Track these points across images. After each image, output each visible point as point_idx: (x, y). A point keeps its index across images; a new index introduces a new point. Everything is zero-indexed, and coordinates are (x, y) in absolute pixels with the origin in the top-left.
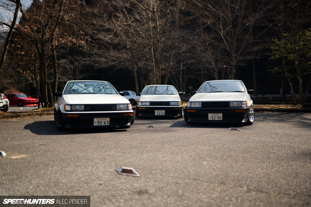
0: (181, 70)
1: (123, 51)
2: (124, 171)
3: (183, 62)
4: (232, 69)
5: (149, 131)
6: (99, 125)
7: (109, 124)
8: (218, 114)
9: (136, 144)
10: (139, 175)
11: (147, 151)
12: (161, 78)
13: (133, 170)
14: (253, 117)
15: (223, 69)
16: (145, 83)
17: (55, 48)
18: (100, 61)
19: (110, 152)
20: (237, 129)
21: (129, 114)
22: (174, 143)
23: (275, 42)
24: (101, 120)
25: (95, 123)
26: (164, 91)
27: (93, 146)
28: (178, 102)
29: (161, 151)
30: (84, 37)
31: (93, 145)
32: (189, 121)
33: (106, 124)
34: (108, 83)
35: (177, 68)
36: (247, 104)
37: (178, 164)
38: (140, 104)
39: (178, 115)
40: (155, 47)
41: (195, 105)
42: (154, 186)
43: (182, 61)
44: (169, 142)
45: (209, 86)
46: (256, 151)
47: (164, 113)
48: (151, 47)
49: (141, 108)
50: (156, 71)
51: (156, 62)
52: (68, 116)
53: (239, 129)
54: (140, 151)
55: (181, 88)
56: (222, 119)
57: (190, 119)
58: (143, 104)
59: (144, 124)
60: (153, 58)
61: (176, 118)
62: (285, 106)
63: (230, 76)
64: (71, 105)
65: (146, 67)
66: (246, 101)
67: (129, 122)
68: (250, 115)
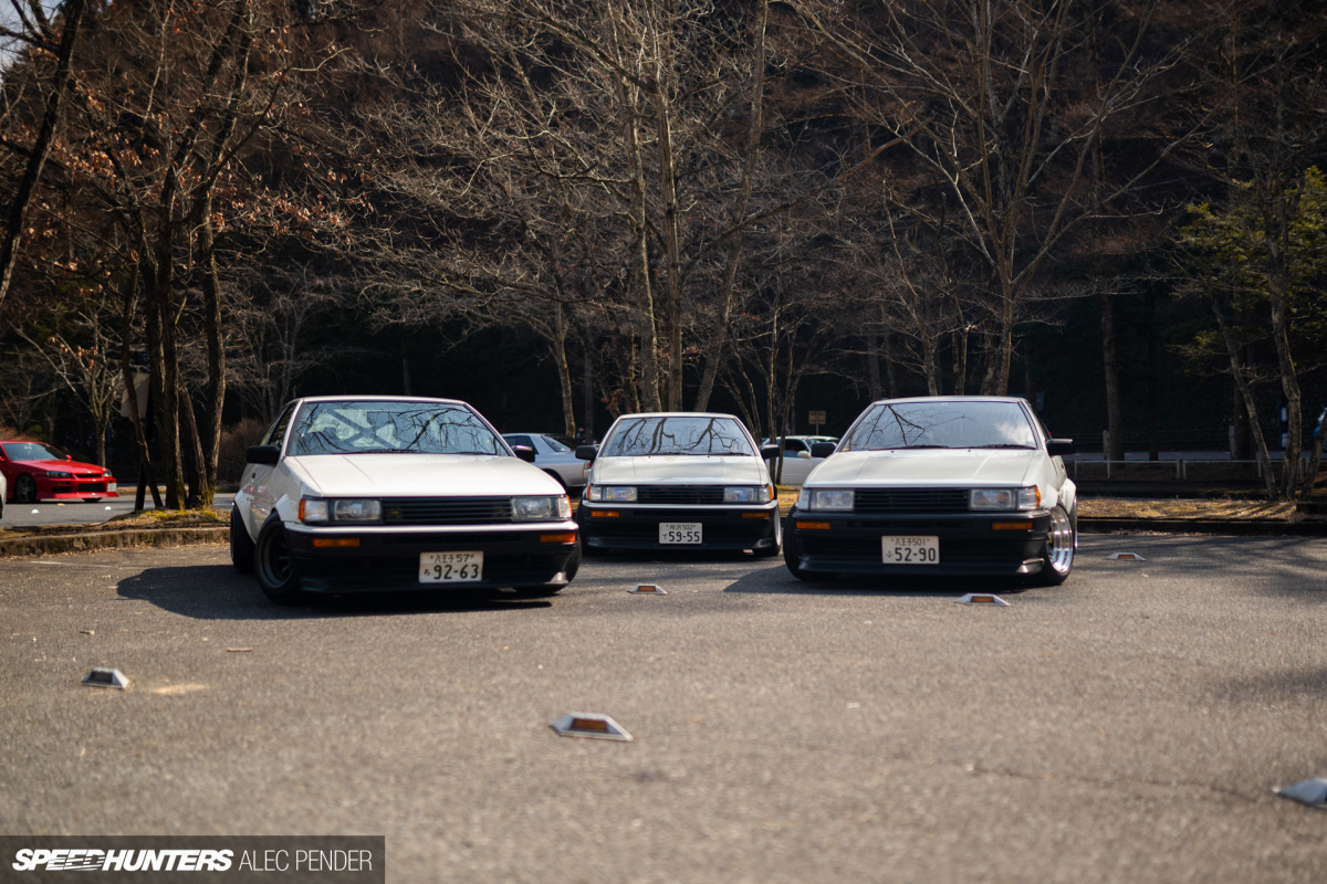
0: (770, 336)
1: (513, 255)
2: (578, 725)
3: (782, 301)
4: (997, 341)
5: (639, 606)
6: (442, 580)
7: (479, 578)
8: (922, 538)
9: (598, 652)
10: (628, 737)
11: (646, 674)
12: (681, 377)
13: (610, 721)
14: (1066, 553)
15: (959, 339)
16: (610, 398)
17: (213, 246)
18: (396, 294)
19: (510, 675)
20: (992, 600)
21: (559, 538)
22: (746, 646)
23: (1198, 215)
24: (448, 561)
25: (426, 571)
26: (695, 439)
27: (439, 657)
28: (757, 487)
29: (696, 670)
30: (345, 195)
31: (437, 653)
32: (803, 566)
33: (469, 579)
34: (464, 406)
35: (755, 329)
36: (1038, 499)
37: (760, 710)
38: (596, 496)
39: (759, 545)
40: (654, 237)
41: (829, 501)
42: (682, 762)
43: (777, 299)
44: (726, 645)
45: (893, 417)
46: (1043, 670)
47: (700, 535)
48: (641, 237)
49: (600, 514)
50: (658, 347)
51: (662, 302)
52: (317, 543)
53: (1005, 599)
54: (617, 672)
55: (772, 424)
56: (937, 561)
57: (807, 559)
58: (608, 497)
59: (614, 581)
60: (649, 290)
61: (748, 554)
62: (1228, 507)
63: (990, 371)
64: (330, 500)
65: (612, 328)
66: (1035, 487)
67: (560, 570)
68: (1055, 542)
